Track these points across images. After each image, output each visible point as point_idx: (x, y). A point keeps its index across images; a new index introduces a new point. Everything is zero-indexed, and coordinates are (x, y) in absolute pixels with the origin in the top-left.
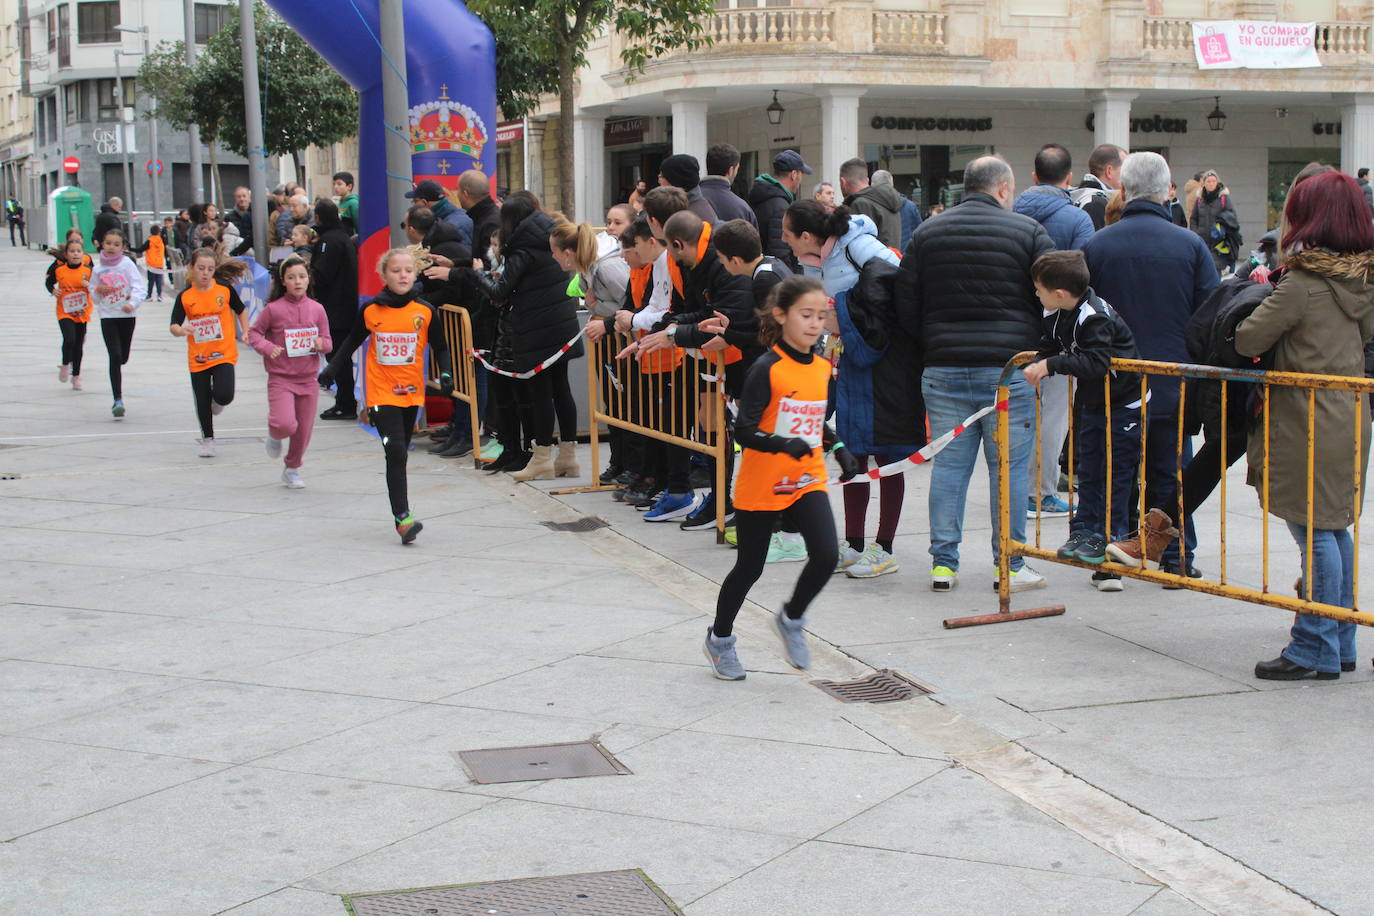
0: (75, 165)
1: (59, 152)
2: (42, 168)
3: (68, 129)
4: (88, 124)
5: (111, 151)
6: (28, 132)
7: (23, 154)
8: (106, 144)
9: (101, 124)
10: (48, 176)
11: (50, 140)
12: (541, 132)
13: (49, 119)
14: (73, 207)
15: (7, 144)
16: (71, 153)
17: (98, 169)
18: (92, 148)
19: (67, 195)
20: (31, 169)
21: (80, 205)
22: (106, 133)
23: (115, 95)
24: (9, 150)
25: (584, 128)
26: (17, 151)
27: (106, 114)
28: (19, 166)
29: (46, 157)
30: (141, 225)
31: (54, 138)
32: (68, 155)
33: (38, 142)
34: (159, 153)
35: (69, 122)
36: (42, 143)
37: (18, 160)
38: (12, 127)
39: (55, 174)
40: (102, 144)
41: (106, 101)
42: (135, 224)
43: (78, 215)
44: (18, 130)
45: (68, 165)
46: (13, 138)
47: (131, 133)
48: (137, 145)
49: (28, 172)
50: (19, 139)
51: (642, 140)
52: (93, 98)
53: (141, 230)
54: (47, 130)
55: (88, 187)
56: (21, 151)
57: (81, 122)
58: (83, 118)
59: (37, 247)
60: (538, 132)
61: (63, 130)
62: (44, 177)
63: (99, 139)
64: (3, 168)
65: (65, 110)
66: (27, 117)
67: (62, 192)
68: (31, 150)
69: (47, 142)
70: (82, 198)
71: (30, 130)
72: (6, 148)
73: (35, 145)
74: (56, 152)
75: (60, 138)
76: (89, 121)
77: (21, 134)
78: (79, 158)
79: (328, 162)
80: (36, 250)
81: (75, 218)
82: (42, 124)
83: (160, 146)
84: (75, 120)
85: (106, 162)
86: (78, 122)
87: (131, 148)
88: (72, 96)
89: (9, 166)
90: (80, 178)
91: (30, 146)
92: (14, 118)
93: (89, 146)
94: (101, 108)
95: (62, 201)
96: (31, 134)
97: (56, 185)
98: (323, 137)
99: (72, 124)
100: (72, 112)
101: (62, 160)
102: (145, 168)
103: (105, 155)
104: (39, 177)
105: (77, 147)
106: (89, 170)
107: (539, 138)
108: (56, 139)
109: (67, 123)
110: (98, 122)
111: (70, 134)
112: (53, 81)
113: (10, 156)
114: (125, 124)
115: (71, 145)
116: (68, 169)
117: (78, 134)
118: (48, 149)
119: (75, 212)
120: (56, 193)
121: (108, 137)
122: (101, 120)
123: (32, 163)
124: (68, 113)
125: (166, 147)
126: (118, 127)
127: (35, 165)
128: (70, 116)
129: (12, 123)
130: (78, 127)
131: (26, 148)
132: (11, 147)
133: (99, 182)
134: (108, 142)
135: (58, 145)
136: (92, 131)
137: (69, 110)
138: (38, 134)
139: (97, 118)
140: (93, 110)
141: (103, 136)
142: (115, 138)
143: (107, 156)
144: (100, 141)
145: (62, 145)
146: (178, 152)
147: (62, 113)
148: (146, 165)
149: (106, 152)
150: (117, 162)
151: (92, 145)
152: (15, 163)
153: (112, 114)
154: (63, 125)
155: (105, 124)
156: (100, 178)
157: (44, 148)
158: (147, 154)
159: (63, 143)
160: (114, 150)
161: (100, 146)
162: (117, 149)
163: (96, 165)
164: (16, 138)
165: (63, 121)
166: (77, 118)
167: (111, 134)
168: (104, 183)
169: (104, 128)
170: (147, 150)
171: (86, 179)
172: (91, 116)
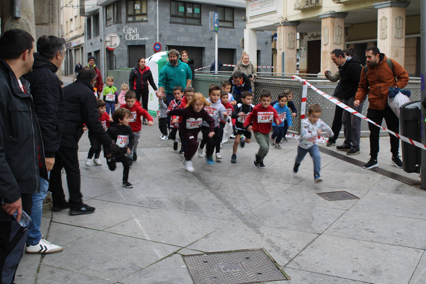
1: (101, 40)
3: (106, 29)
4: (120, 24)
5: (133, 38)
6: (81, 34)
7: (78, 44)
8: (130, 35)
9: (127, 24)
11: (94, 36)
13: (94, 26)
15: (69, 40)
17: (126, 48)
18: (123, 37)
23: (135, 8)
24: (71, 43)
26: (74, 43)
27: (130, 19)
28: (75, 50)
29: (92, 44)
31: (97, 33)
33: (86, 38)
34: (159, 40)
35: (108, 25)
36: (89, 37)
37: (74, 47)
38: (71, 33)
41: (130, 12)
44: (75, 34)
50: (76, 37)
52: (124, 10)
54: (92, 31)
56: (77, 43)
57: (117, 23)
58: (118, 21)
61: (104, 29)
63: (126, 32)
65: (105, 19)
68: (82, 42)
69: (92, 37)
72: (69, 42)
74: (99, 40)
75: (102, 34)
76: (121, 23)
77: (77, 35)
82: (89, 29)
83: (160, 36)
85: (130, 44)
86: (113, 24)
88: (110, 11)
89: (70, 50)
90: (115, 53)
91: (82, 40)
94: (128, 16)
96: (83, 34)
99: (111, 25)
100: (110, 19)
102: (152, 48)
103: (130, 40)
106: (121, 49)
109: (106, 25)
110: (126, 23)
111: (110, 30)
112: (98, 4)
113: (71, 45)
117: (115, 30)
118: (93, 40)
121: (132, 31)
122: (127, 22)
124: (107, 20)
125: (163, 36)
128: (109, 21)
130: (115, 26)
131: (80, 41)
132: (72, 42)
133: (126, 55)
134: (131, 34)
135: (100, 37)
136: (123, 28)
137: (108, 18)
138: (86, 34)
139: (125, 21)
140: (124, 17)
141: (129, 30)
142: (135, 32)
143: (131, 41)
144: (127, 33)
145: (103, 37)
146: (168, 39)
147: (104, 20)
148: (153, 46)
149: (130, 39)
150: (137, 44)
151: (122, 35)
152: (73, 48)
153: (135, 19)
154: (104, 27)
155: (131, 24)
156: (126, 53)
157: (90, 40)
158: (153, 40)
159: (104, 36)
160: (135, 38)
161: (127, 36)
162: (136, 37)
163: (125, 46)
164: (73, 38)
165: (104, 25)
166: (114, 22)
167: (133, 29)
168: (128, 56)
169: (129, 26)
170: (154, 38)
171: (119, 53)
172: (122, 20)
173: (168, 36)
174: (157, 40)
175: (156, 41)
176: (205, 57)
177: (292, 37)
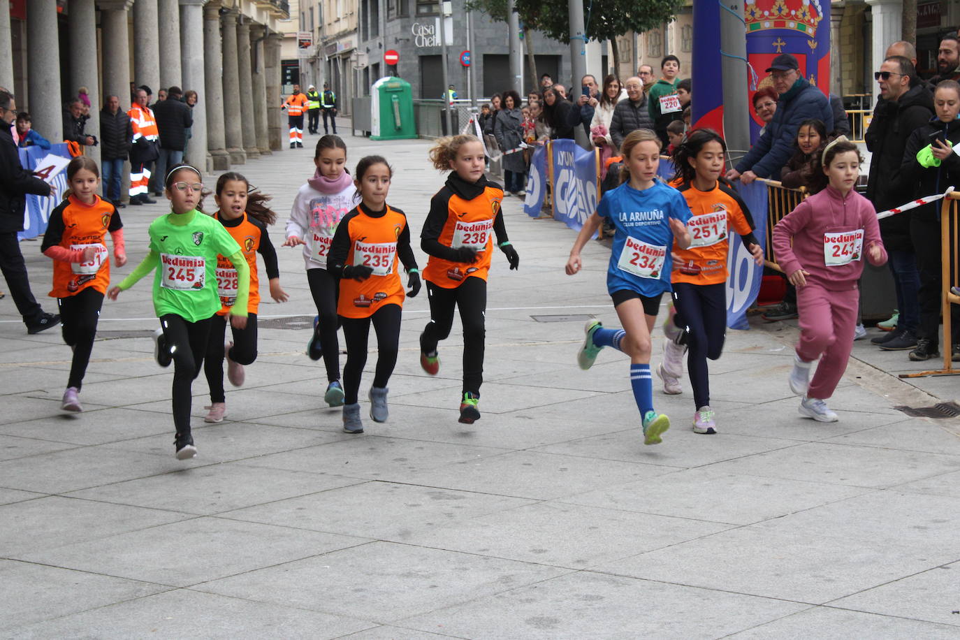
0: (395, 57)
1: (380, 45)
2: (365, 61)
3: (388, 25)
4: (407, 19)
5: (427, 44)
6: (353, 29)
7: (348, 48)
8: (423, 38)
9: (419, 19)
10: (370, 68)
11: (373, 35)
12: (839, 18)
13: (371, 15)
14: (394, 96)
15: (334, 39)
16: (392, 46)
17: (416, 61)
18: (411, 42)
19: (390, 85)
20: (357, 61)
21: (400, 94)
22: (423, 28)
24: (336, 44)
25: (882, 13)
26: (342, 45)
27: (424, 10)
28: (345, 60)
29: (368, 51)
30: (457, 112)
31: (376, 33)
32: (388, 49)
33: (361, 37)
34: (472, 46)
35: (390, 18)
36: (365, 39)
37: (342, 54)
38: (338, 23)
39: (376, 66)
40: (420, 38)
42: (452, 111)
43: (399, 103)
44: (343, 26)
45: (388, 57)
46: (339, 33)
47: (449, 25)
48: (455, 38)
49: (354, 65)
50: (345, 34)
51: (939, 23)
53: (457, 117)
54: (369, 26)
55: (406, 77)
56: (346, 45)
57: (401, 17)
58: (403, 14)
59: (361, 133)
60: (836, 18)
61: (385, 25)
62: (366, 69)
63: (416, 32)
64: (329, 61)
65: (386, 7)
66: (353, 13)
67: (385, 82)
68: (355, 44)
69: (369, 37)
70: (402, 87)
71: (355, 26)
72: (333, 43)
73: (359, 40)
74: (378, 45)
75: (381, 33)
76: (408, 16)
77: (346, 30)
78: (399, 53)
79: (629, 50)
80: (361, 136)
81: (396, 106)
82: (365, 21)
83: (473, 39)
84: (395, 16)
85: (423, 54)
86: (397, 18)
87: (449, 40)
89: (335, 60)
90: (399, 69)
91: (354, 41)
92: (340, 15)
93: (408, 40)
94: (419, 4)
95: (385, 91)
96: (356, 29)
97: (377, 78)
98: (639, 23)
99: (392, 20)
100: (393, 8)
101: (383, 53)
102: (459, 60)
103: (422, 48)
104: (362, 69)
105: (397, 41)
106: (408, 62)
107: (838, 23)
108: (377, 34)
109: (388, 20)
110: (416, 17)
111: (391, 29)
113: (336, 50)
114: (443, 17)
115: (391, 39)
116: (387, 61)
117: (399, 29)
118: (370, 43)
119: (397, 100)
120: (379, 83)
121: (425, 31)
122: (419, 15)
123: (358, 56)
124: (389, 9)
125: (478, 40)
126: (438, 20)
127: (360, 58)
128: (391, 12)
129: (338, 20)
130: (398, 22)
131: (351, 42)
132: (337, 42)
133: (417, 73)
134: (425, 36)
135: (380, 39)
136: (411, 26)
137: (390, 7)
138: (361, 30)
139: (415, 14)
140: (412, 7)
141: (421, 30)
142: (431, 32)
143: (425, 48)
144: (417, 35)
145: (383, 39)
146: (489, 44)
147: (384, 9)
148: (459, 57)
149: (423, 45)
150: (434, 54)
151: (410, 38)
152: (341, 56)
153: (431, 9)
154: (384, 21)
155: (423, 19)
156: (417, 69)
157: (367, 42)
158: (459, 46)
159: (384, 37)
160: (430, 44)
161: (418, 40)
162: (432, 42)
163: (414, 57)
164: (341, 34)
165: (384, 17)
166: (397, 14)
167: (428, 28)
168: (421, 74)
169: (422, 23)
170: (461, 43)
171: (405, 70)
172: (410, 12)
173: (488, 39)
174: (466, 46)
175: (464, 47)
176: (562, 74)
177: (656, 39)
